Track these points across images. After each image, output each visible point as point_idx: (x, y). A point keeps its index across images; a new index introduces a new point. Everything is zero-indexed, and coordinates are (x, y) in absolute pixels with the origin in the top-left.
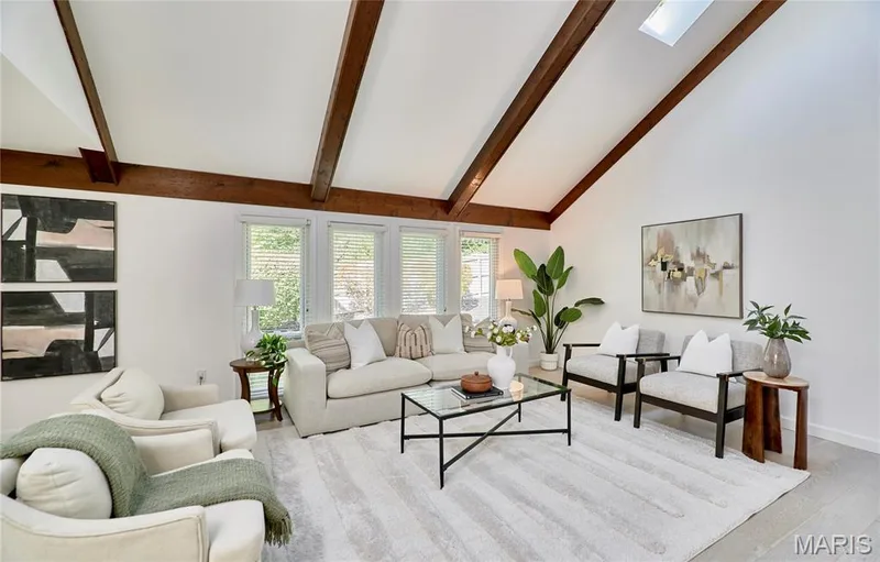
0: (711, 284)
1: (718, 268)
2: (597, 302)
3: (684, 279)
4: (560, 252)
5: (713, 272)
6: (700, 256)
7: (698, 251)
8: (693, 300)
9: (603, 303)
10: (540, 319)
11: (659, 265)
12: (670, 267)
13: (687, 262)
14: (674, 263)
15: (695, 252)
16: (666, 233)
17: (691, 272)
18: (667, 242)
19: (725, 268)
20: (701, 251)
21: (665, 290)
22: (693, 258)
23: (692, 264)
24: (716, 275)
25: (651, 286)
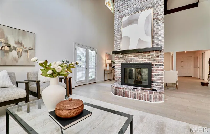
0: (24, 54)
1: (27, 49)
3: (11, 51)
5: (25, 50)
6: (19, 43)
7: (18, 41)
8: (15, 60)
13: (13, 44)
14: (5, 43)
15: (17, 41)
17: (15, 49)
19: (30, 49)
20: (20, 41)
22: (16, 43)
23: (15, 46)
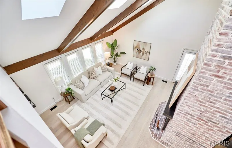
0: (145, 54)
2: (124, 53)
3: (141, 52)
4: (116, 40)
6: (144, 49)
8: (141, 56)
9: (125, 53)
10: (113, 56)
11: (137, 49)
12: (138, 50)
16: (139, 43)
18: (138, 45)
21: (137, 54)
22: (142, 49)
24: (146, 53)
25: (135, 53)
